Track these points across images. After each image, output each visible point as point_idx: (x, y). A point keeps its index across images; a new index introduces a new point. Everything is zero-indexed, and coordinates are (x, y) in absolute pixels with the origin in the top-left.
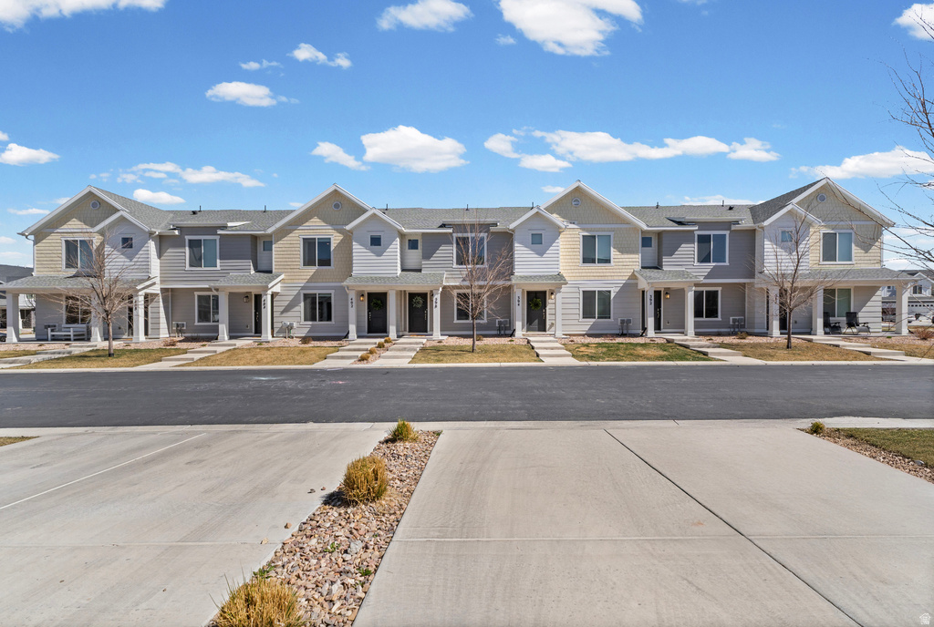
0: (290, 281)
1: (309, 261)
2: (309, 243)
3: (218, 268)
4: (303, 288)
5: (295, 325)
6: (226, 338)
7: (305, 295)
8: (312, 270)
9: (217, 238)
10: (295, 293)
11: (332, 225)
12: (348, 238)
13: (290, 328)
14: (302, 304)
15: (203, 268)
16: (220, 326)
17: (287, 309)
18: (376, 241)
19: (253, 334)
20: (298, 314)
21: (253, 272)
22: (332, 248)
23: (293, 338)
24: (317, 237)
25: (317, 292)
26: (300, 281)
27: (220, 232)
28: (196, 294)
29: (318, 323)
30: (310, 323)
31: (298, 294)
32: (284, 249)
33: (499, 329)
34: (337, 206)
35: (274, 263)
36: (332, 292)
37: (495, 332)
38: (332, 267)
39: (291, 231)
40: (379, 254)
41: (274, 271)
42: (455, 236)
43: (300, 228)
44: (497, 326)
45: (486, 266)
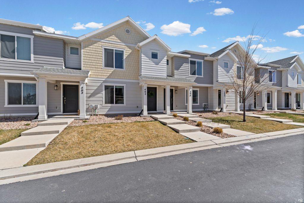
0: (94, 76)
1: (108, 64)
2: (108, 53)
3: (32, 61)
4: (104, 82)
5: (99, 106)
6: (46, 115)
7: (105, 86)
8: (111, 70)
9: (32, 37)
10: (99, 84)
11: (125, 43)
12: (137, 53)
13: (96, 108)
14: (104, 92)
15: (16, 60)
16: (40, 107)
17: (93, 95)
18: (154, 56)
19: (62, 113)
20: (101, 99)
21: (64, 68)
22: (124, 58)
23: (97, 115)
24: (114, 49)
25: (115, 85)
26: (102, 77)
27: (35, 32)
28: (6, 81)
29: (114, 105)
30: (110, 105)
31: (101, 85)
32: (90, 54)
33: (204, 109)
34: (128, 31)
35: (82, 63)
36: (124, 85)
38: (124, 70)
39: (96, 42)
40: (157, 64)
41: (82, 68)
42: (190, 59)
43: (102, 41)
44: (203, 106)
45: (202, 76)
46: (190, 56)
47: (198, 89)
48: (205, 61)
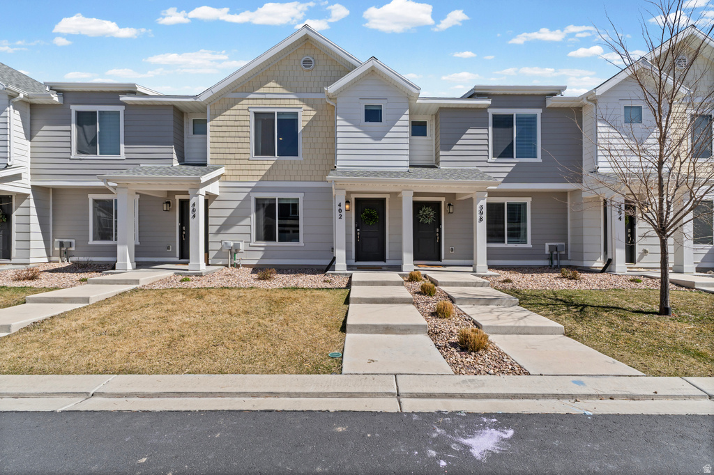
0: (233, 179)
1: (264, 148)
2: (263, 120)
3: (122, 156)
4: (254, 189)
5: (242, 246)
6: (129, 266)
7: (257, 200)
8: (268, 162)
9: (121, 109)
10: (242, 197)
11: (296, 92)
12: (327, 112)
13: (234, 251)
14: (253, 216)
15: (99, 156)
16: (120, 249)
17: (231, 222)
18: (373, 115)
19: (177, 259)
20: (247, 230)
21: (176, 164)
22: (300, 128)
23: (238, 266)
24: (276, 111)
25: (277, 196)
26: (250, 179)
27: (123, 98)
28: (91, 197)
29: (277, 243)
30: (263, 243)
31: (247, 199)
32: (224, 129)
33: (551, 258)
34: (307, 63)
35: (209, 151)
36: (300, 196)
37: (546, 263)
38: (300, 158)
39: (236, 101)
40: (378, 137)
41: (209, 162)
42: (491, 112)
43: (251, 96)
44: (547, 252)
45: (539, 159)
46: (489, 102)
47: (528, 200)
48: (548, 111)
